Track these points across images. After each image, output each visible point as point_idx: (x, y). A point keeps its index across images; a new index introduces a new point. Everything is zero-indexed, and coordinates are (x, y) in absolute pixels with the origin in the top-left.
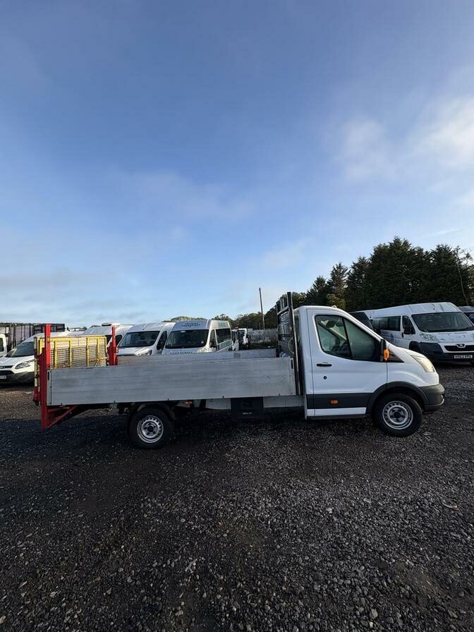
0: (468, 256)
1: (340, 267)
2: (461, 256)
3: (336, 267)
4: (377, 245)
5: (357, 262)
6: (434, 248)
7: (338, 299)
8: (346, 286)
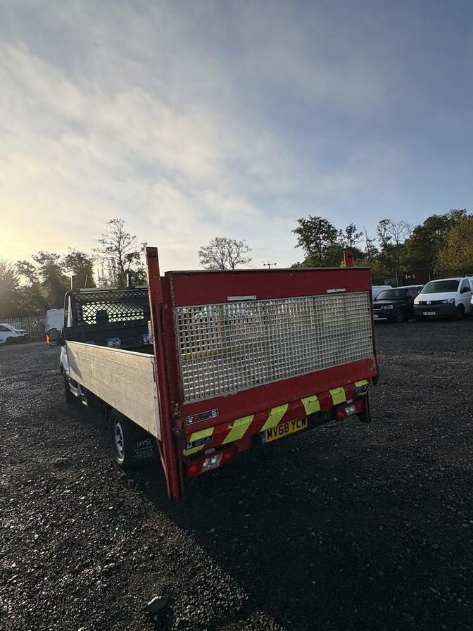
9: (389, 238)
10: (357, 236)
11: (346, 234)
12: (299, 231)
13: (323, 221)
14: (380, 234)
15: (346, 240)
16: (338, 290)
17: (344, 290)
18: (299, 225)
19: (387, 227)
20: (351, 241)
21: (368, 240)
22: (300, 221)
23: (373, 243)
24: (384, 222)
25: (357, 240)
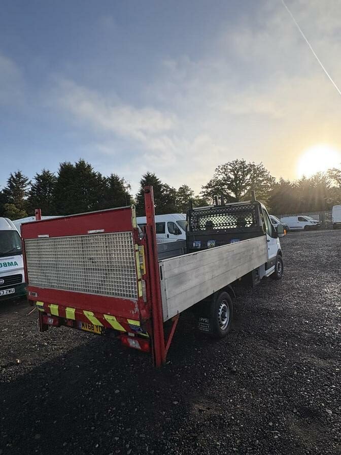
0: (129, 186)
1: (19, 175)
2: (125, 185)
3: (14, 175)
4: (63, 162)
5: (41, 174)
6: (110, 176)
7: (18, 210)
8: (25, 198)
16: (98, 231)
17: (102, 231)
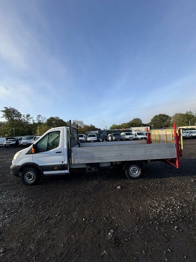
9: (41, 121)
10: (30, 118)
11: (26, 117)
12: (4, 111)
13: (16, 110)
14: (38, 119)
15: (26, 119)
18: (4, 109)
19: (40, 117)
20: (28, 119)
21: (33, 120)
22: (5, 108)
23: (35, 121)
24: (39, 116)
25: (30, 119)
